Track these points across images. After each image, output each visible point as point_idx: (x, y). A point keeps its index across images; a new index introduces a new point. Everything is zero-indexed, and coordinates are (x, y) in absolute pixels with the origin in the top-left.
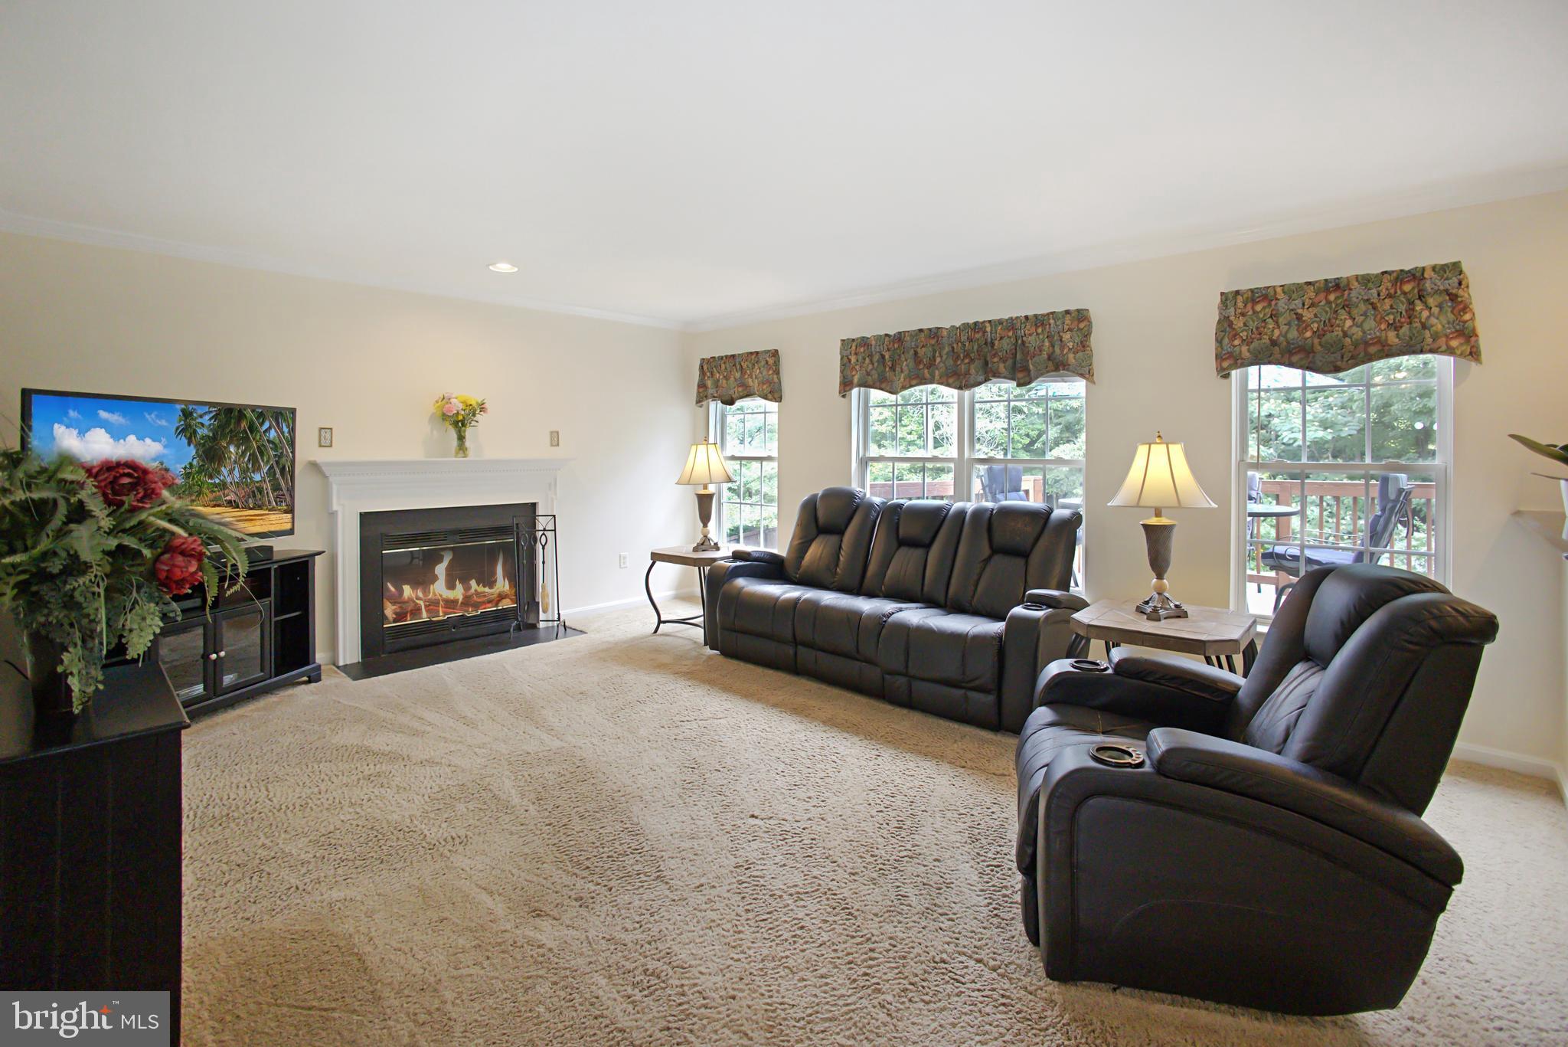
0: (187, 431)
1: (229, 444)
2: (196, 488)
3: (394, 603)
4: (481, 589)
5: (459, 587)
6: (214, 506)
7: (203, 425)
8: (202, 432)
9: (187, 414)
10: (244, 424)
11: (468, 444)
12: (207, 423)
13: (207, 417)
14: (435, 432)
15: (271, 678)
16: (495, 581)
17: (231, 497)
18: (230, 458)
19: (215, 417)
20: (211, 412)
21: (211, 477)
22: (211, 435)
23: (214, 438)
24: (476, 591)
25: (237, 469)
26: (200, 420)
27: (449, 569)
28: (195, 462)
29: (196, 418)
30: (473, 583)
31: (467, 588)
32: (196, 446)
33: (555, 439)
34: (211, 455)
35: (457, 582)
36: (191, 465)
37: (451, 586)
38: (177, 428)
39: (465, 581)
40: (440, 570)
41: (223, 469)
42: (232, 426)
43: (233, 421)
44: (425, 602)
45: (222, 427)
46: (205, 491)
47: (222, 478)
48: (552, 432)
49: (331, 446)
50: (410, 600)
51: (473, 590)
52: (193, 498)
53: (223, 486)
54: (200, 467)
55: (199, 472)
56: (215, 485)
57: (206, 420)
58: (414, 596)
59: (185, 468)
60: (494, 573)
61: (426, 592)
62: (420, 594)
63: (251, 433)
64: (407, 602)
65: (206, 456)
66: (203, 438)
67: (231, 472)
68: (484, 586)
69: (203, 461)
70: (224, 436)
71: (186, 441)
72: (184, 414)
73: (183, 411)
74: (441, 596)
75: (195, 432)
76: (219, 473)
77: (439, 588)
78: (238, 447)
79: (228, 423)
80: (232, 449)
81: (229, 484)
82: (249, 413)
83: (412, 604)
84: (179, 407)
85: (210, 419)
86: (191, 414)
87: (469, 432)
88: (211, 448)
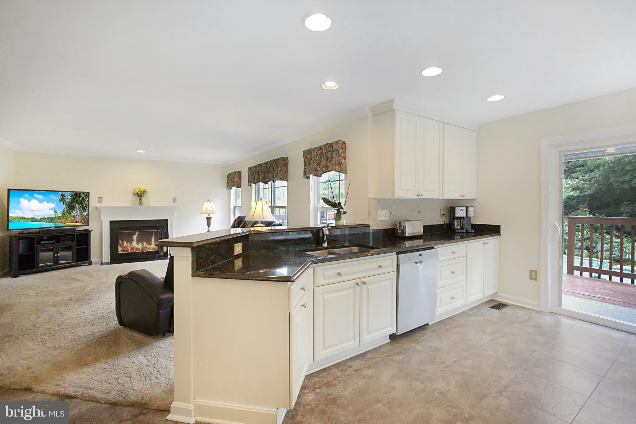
0: (63, 200)
1: (76, 204)
2: (66, 217)
3: (121, 247)
4: (147, 246)
5: (140, 244)
6: (71, 222)
7: (68, 198)
8: (67, 201)
9: (63, 195)
10: (81, 198)
11: (143, 202)
12: (69, 198)
13: (69, 196)
14: (134, 198)
15: (75, 262)
16: (152, 243)
17: (77, 220)
18: (76, 208)
19: (72, 196)
20: (70, 195)
21: (70, 214)
22: (70, 201)
23: (71, 203)
24: (145, 246)
25: (78, 212)
26: (67, 197)
27: (137, 237)
28: (65, 210)
29: (65, 197)
30: (145, 243)
31: (143, 245)
32: (65, 205)
33: (175, 200)
34: (71, 207)
35: (140, 242)
36: (64, 210)
37: (138, 244)
38: (60, 199)
39: (142, 242)
40: (135, 237)
41: (74, 211)
42: (77, 199)
43: (77, 197)
44: (130, 248)
45: (74, 199)
46: (68, 218)
47: (74, 214)
48: (174, 198)
49: (102, 202)
50: (126, 247)
51: (144, 246)
52: (65, 220)
53: (74, 216)
54: (67, 211)
55: (66, 213)
56: (72, 216)
57: (69, 197)
58: (127, 245)
59: (62, 211)
60: (151, 241)
61: (130, 244)
62: (129, 245)
63: (83, 201)
64: (125, 247)
65: (69, 208)
66: (68, 202)
67: (77, 212)
68: (148, 245)
69: (68, 209)
70: (74, 202)
71: (62, 203)
72: (62, 195)
73: (61, 194)
74: (135, 246)
75: (65, 200)
76: (73, 212)
77: (134, 244)
78: (79, 205)
79: (76, 198)
80: (77, 205)
81: (76, 216)
82: (82, 195)
83: (126, 248)
84: (60, 193)
85: (70, 197)
86: (64, 195)
87: (143, 198)
88: (70, 205)
